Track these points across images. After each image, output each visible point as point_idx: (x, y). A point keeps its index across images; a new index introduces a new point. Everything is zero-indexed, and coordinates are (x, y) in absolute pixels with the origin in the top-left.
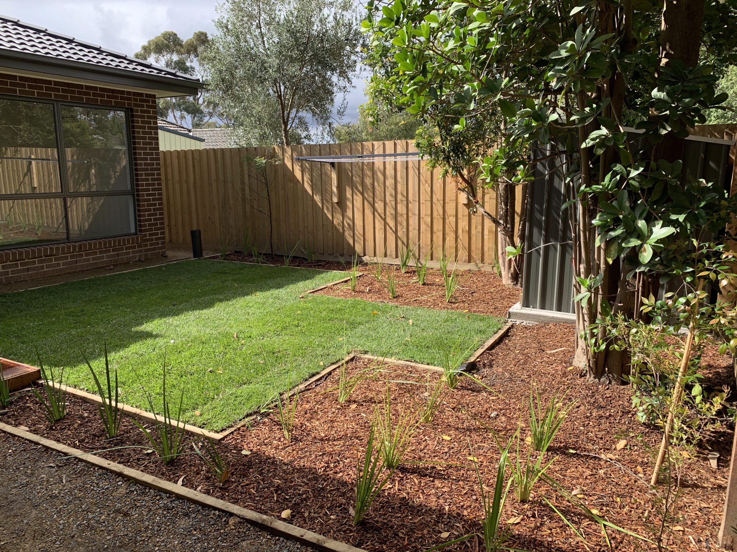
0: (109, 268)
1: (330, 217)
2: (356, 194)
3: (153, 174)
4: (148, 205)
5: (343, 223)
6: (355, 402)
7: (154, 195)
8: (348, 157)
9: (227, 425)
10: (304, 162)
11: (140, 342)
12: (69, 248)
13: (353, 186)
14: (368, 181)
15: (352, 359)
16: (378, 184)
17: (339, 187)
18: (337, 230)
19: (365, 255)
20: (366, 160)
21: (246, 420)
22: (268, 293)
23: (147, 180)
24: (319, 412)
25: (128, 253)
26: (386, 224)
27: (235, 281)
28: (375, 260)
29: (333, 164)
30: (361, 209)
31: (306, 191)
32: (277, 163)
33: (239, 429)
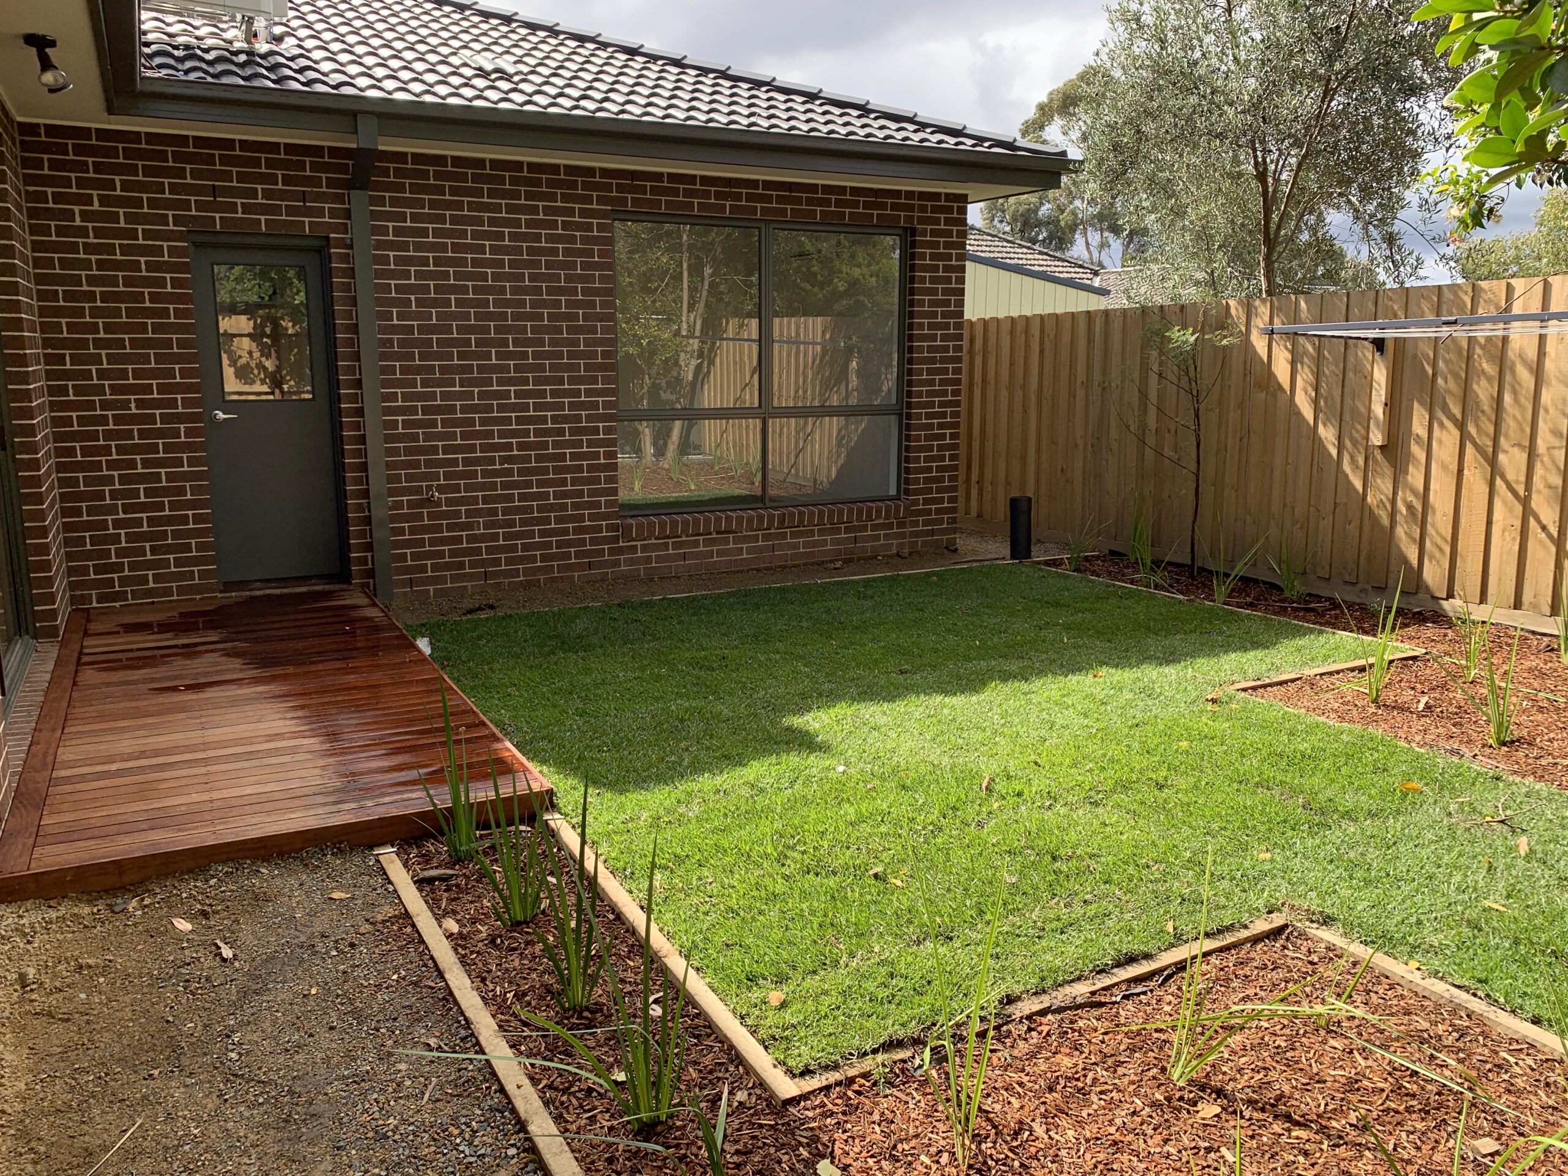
0: (832, 566)
1: (1358, 484)
2: (1442, 425)
3: (945, 371)
4: (928, 438)
5: (1393, 502)
6: (1220, 1093)
7: (943, 415)
8: (1430, 324)
9: (823, 1061)
10: (1301, 340)
11: (773, 759)
12: (761, 518)
13: (1434, 403)
14: (1483, 391)
15: (1276, 933)
16: (1516, 400)
17: (1392, 404)
18: (1375, 520)
19: (1450, 595)
20: (1481, 333)
21: (880, 1057)
22: (1125, 675)
23: (931, 383)
24: (1094, 1098)
25: (877, 538)
26: (1527, 512)
27: (1068, 628)
28: (1479, 613)
29: (1379, 344)
30: (1454, 467)
31: (1299, 413)
32: (1224, 342)
33: (851, 1081)
